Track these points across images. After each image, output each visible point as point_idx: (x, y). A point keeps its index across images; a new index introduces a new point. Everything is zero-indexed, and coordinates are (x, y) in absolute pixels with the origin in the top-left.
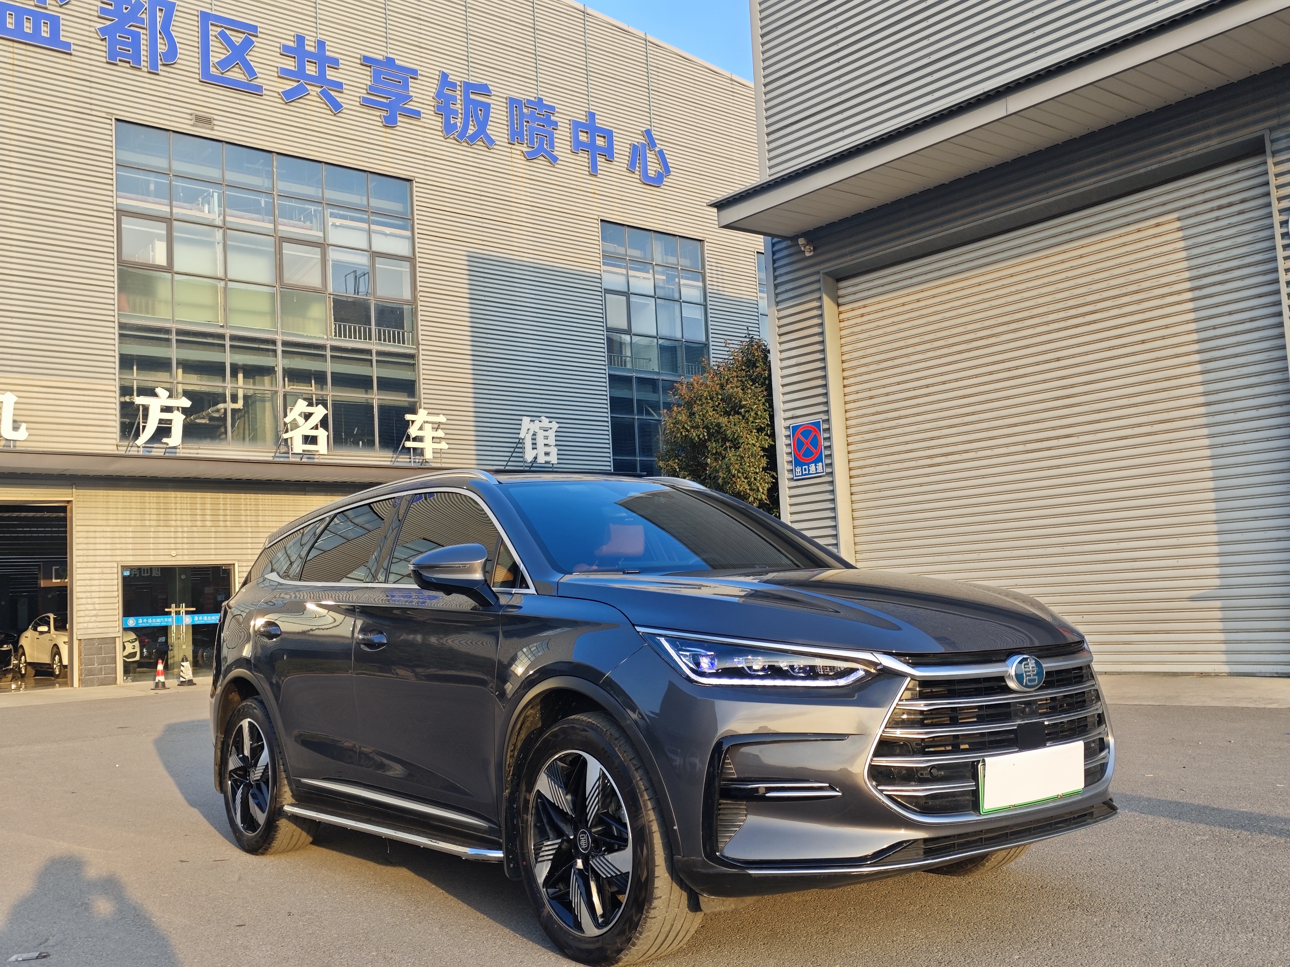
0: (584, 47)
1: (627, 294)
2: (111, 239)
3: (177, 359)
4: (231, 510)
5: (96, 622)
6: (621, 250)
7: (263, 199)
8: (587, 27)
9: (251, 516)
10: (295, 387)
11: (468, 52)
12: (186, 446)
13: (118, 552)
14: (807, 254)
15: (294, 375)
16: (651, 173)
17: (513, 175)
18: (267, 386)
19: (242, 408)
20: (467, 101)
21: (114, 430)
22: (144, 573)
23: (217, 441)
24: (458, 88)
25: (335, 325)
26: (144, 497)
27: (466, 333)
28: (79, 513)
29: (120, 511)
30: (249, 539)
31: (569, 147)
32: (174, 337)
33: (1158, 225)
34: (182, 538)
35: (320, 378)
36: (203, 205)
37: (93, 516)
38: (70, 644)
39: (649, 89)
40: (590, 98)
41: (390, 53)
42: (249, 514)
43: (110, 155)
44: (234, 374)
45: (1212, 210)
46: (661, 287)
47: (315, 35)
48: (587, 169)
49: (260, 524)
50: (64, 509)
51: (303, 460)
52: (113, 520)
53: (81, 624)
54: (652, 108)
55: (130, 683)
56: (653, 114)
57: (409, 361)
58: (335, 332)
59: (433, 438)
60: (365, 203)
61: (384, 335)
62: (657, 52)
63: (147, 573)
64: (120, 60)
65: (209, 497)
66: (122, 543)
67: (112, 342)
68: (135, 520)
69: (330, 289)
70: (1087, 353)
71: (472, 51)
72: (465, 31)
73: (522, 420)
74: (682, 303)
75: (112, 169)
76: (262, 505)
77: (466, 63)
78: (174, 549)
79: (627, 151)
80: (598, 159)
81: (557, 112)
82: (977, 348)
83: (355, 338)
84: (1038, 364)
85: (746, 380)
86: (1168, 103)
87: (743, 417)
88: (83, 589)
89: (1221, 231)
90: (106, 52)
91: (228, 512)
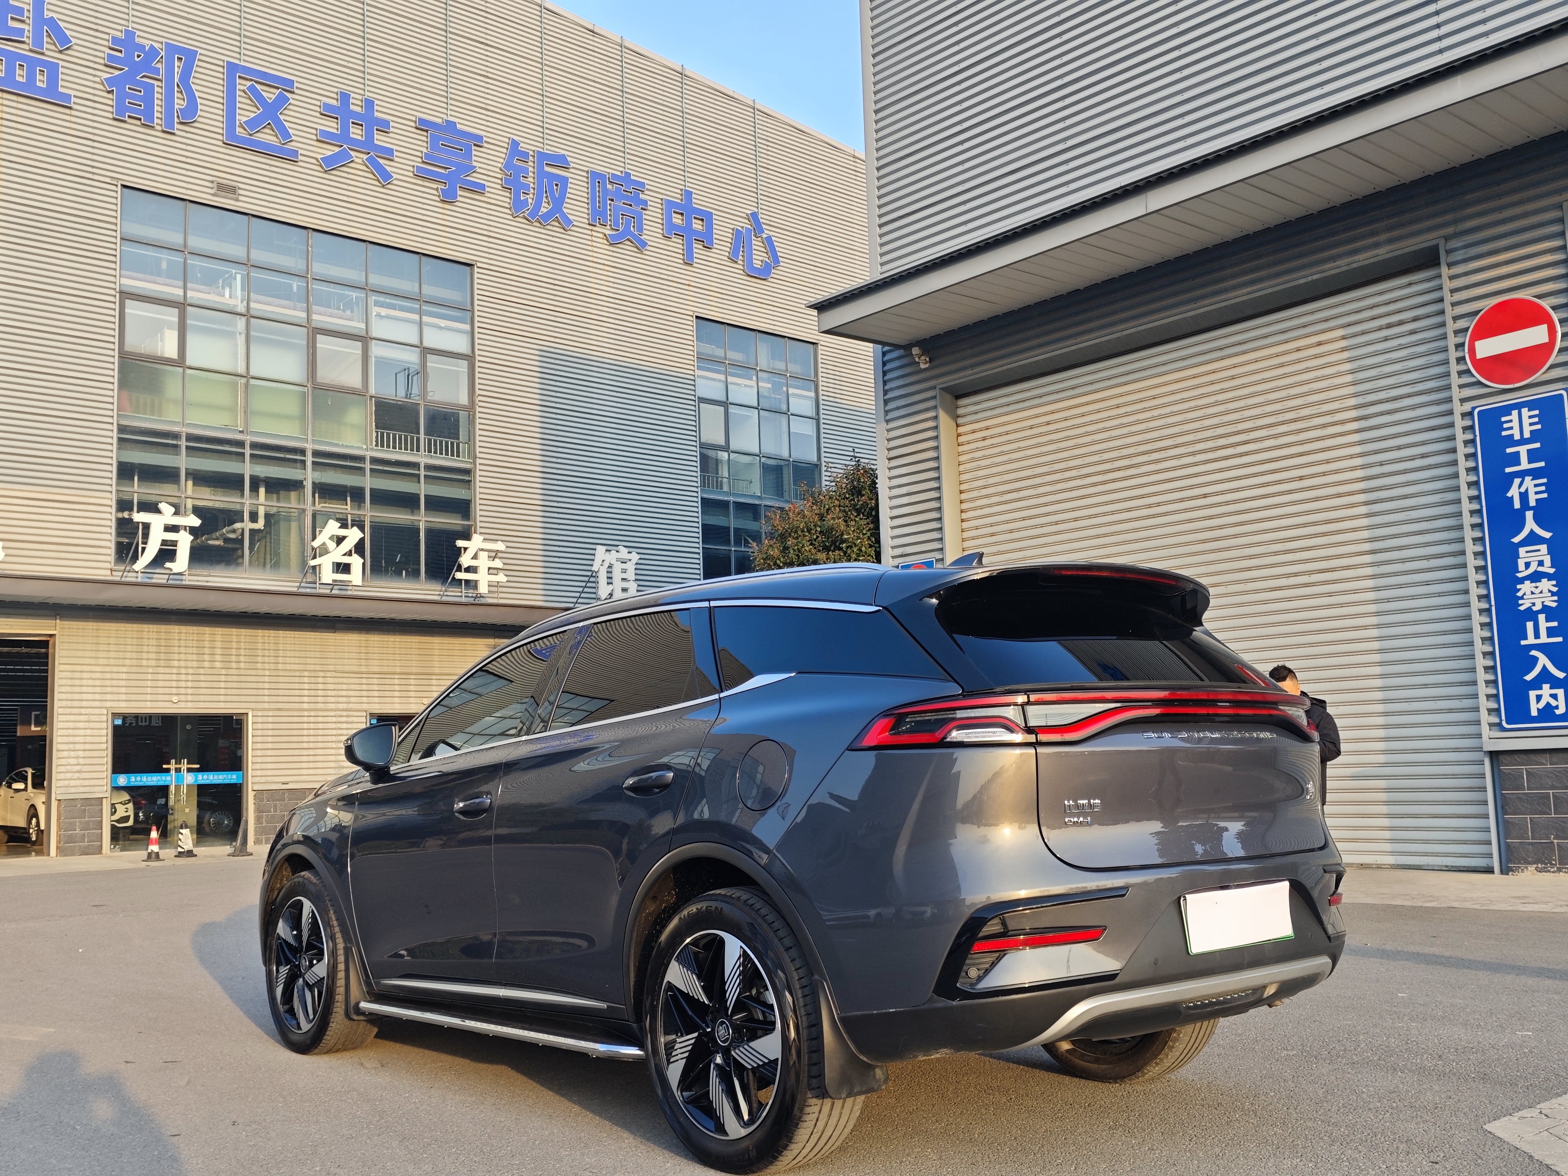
0: (681, 114)
1: (725, 404)
2: (111, 326)
3: (186, 469)
4: (245, 649)
5: (80, 779)
6: (720, 353)
7: (295, 283)
8: (685, 91)
9: (269, 656)
10: (326, 505)
11: (543, 117)
12: (193, 572)
13: (109, 697)
14: (923, 366)
15: (325, 491)
16: (757, 264)
17: (593, 262)
18: (294, 504)
19: (263, 528)
20: (541, 174)
21: (108, 551)
22: (142, 722)
23: (233, 567)
24: (531, 158)
25: (377, 432)
26: (142, 631)
27: (535, 446)
28: (63, 649)
29: (112, 648)
30: (266, 684)
31: (660, 231)
32: (183, 443)
33: (1320, 344)
34: (186, 681)
35: (357, 495)
36: (223, 288)
37: (80, 653)
38: (48, 804)
39: (756, 165)
40: (687, 174)
41: (450, 115)
42: (267, 654)
43: (113, 227)
44: (254, 488)
45: (1380, 329)
46: (765, 397)
47: (362, 92)
48: (681, 256)
49: (280, 666)
50: (45, 644)
51: (334, 592)
52: (103, 658)
53: (62, 782)
54: (759, 187)
55: (118, 853)
56: (761, 194)
57: (465, 476)
58: (377, 441)
59: (489, 568)
60: (417, 290)
61: (435, 445)
62: (767, 122)
63: (146, 722)
64: (129, 117)
65: (220, 633)
66: (114, 686)
67: (109, 447)
68: (130, 659)
69: (372, 391)
70: (1237, 490)
71: (548, 115)
72: (540, 92)
73: (595, 549)
74: (791, 417)
75: (116, 243)
76: (283, 644)
77: (541, 129)
78: (176, 694)
79: (728, 236)
80: (695, 245)
81: (648, 190)
82: (1114, 481)
83: (400, 448)
84: (1182, 500)
85: (849, 511)
86: (1332, 204)
87: (845, 553)
88: (65, 739)
89: (1389, 353)
90: (113, 106)
91: (242, 652)
